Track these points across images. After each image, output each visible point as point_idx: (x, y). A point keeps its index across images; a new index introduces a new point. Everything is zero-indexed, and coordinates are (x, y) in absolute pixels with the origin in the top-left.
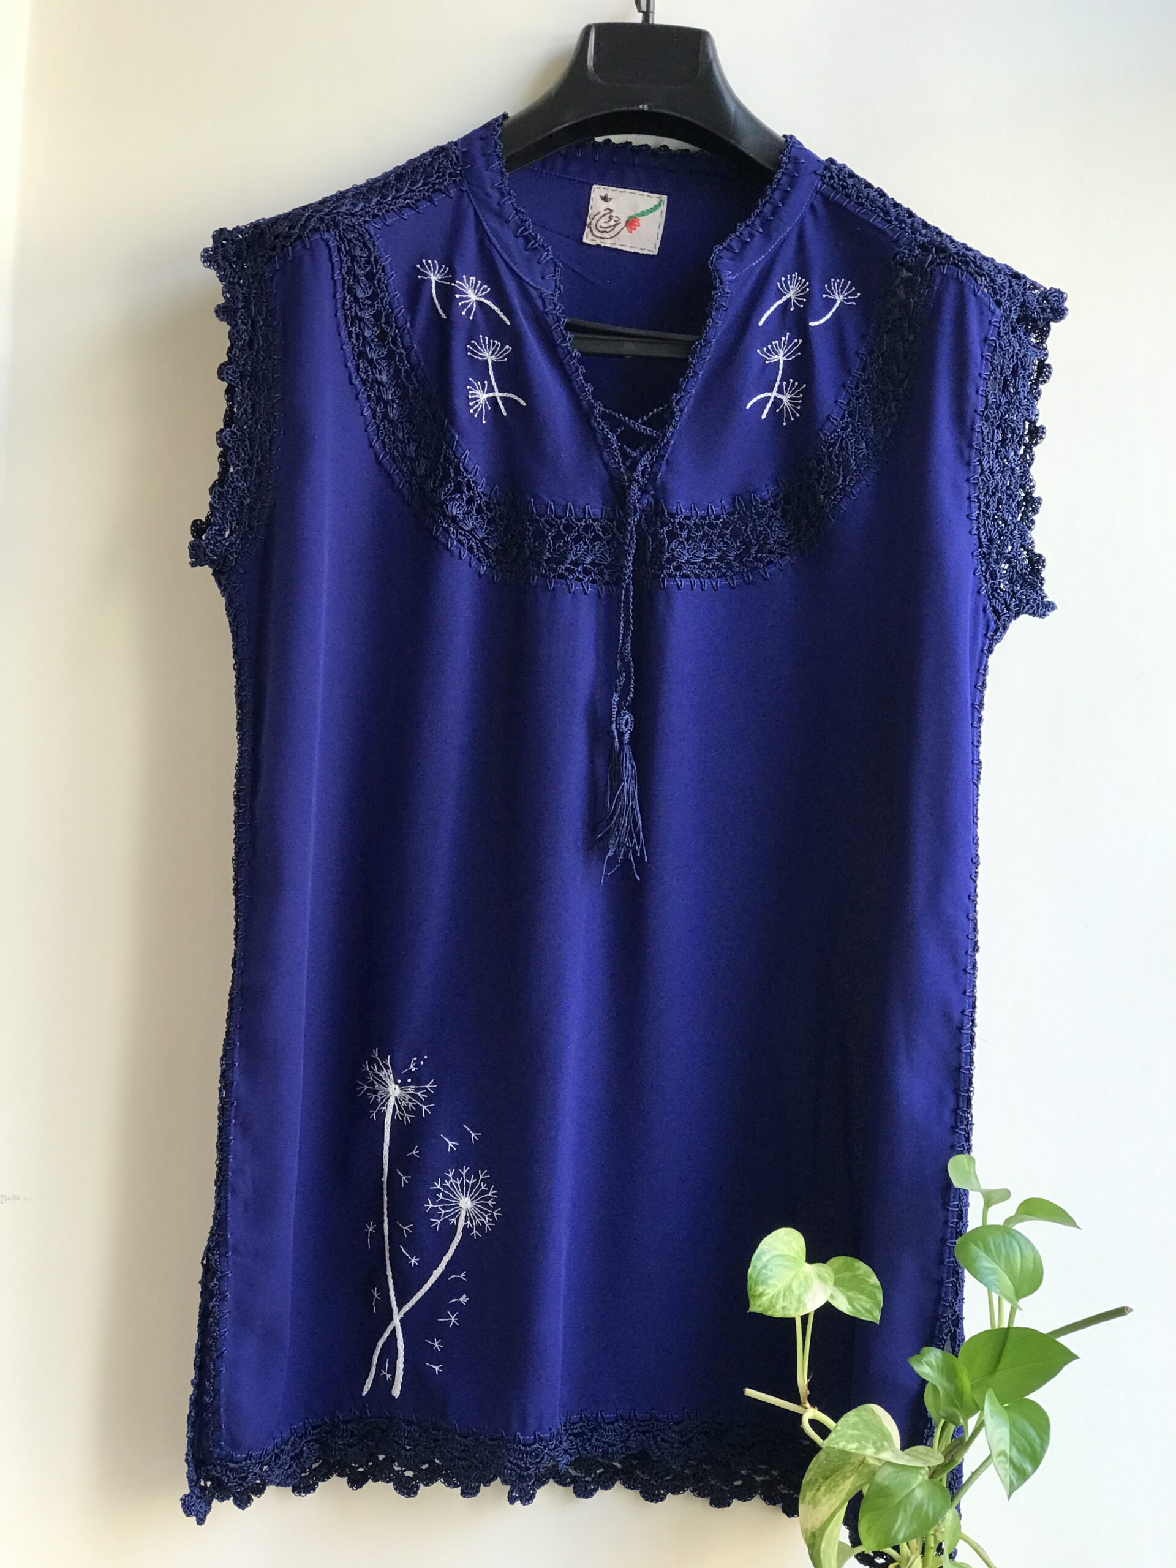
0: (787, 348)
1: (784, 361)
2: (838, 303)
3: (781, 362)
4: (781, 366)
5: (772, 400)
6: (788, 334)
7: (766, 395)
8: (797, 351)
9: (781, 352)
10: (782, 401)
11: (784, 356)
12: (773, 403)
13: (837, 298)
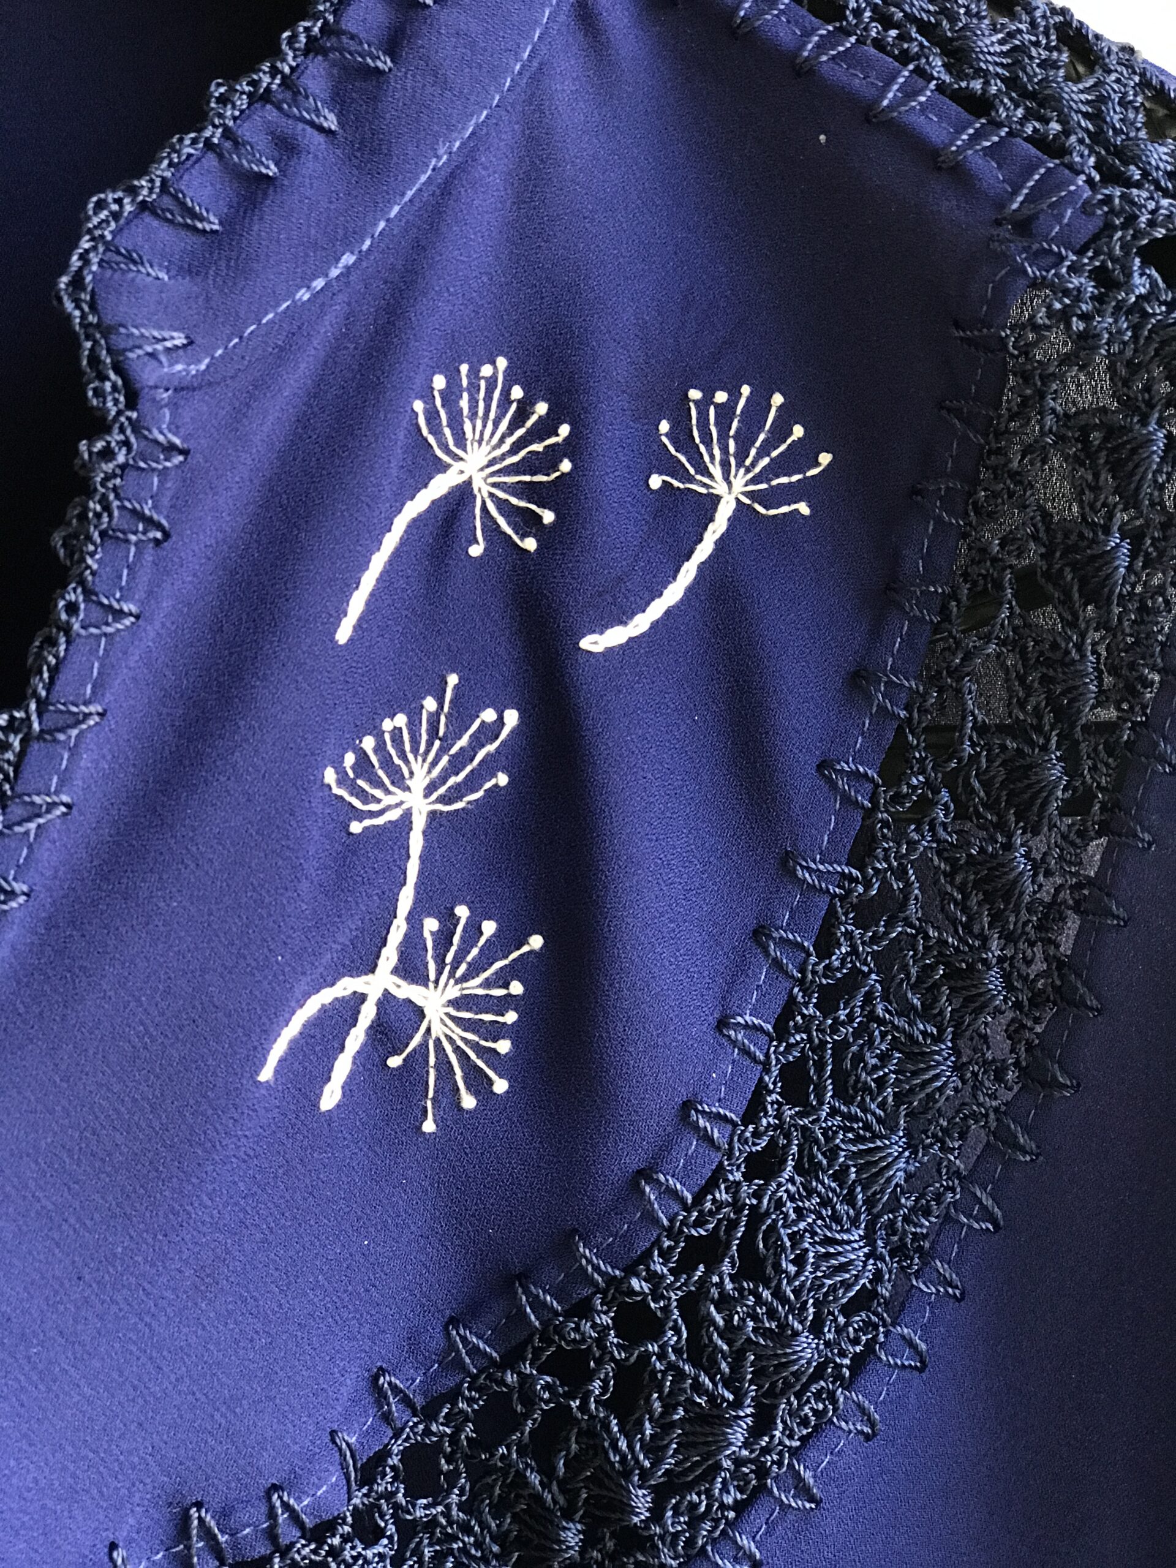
0: (443, 750)
1: (433, 815)
2: (725, 511)
3: (419, 823)
4: (416, 843)
5: (368, 1013)
6: (453, 679)
7: (346, 986)
8: (489, 767)
9: (420, 775)
10: (420, 1013)
11: (430, 789)
12: (378, 1029)
13: (720, 488)
